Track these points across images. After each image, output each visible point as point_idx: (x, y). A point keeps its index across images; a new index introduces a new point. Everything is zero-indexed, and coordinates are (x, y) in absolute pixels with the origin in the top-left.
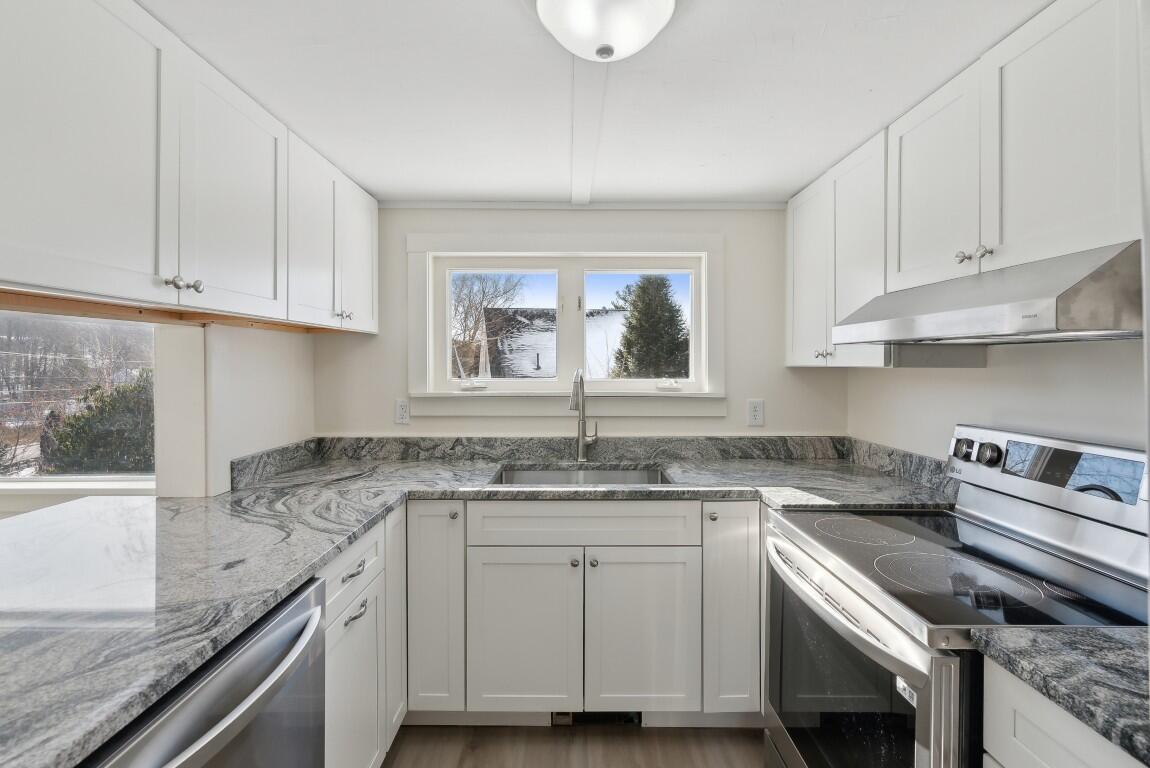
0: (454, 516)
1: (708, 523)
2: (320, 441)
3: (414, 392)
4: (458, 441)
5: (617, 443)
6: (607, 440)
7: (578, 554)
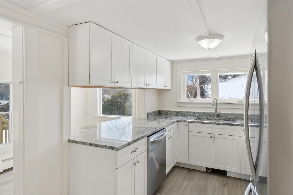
0: (186, 125)
2: (160, 111)
3: (179, 101)
4: (188, 112)
6: (223, 114)
7: (212, 135)
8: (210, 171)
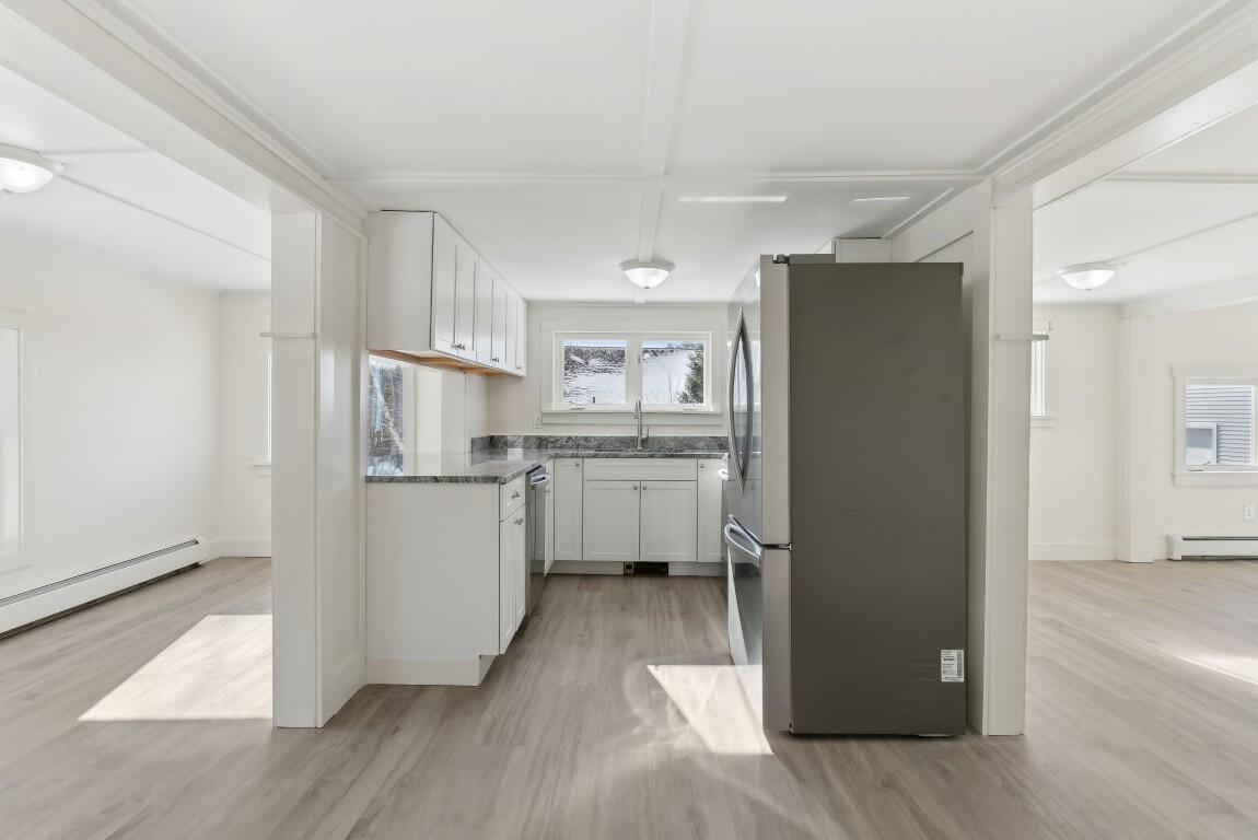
0: (577, 465)
1: (700, 469)
2: (492, 438)
3: (546, 409)
4: (570, 438)
5: (660, 440)
6: (654, 438)
7: (637, 484)
8: (632, 571)
